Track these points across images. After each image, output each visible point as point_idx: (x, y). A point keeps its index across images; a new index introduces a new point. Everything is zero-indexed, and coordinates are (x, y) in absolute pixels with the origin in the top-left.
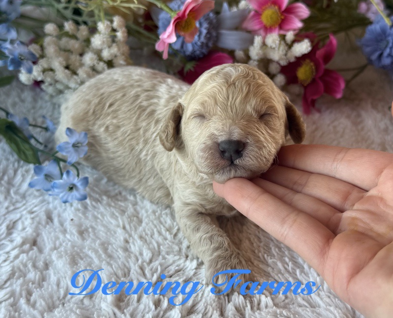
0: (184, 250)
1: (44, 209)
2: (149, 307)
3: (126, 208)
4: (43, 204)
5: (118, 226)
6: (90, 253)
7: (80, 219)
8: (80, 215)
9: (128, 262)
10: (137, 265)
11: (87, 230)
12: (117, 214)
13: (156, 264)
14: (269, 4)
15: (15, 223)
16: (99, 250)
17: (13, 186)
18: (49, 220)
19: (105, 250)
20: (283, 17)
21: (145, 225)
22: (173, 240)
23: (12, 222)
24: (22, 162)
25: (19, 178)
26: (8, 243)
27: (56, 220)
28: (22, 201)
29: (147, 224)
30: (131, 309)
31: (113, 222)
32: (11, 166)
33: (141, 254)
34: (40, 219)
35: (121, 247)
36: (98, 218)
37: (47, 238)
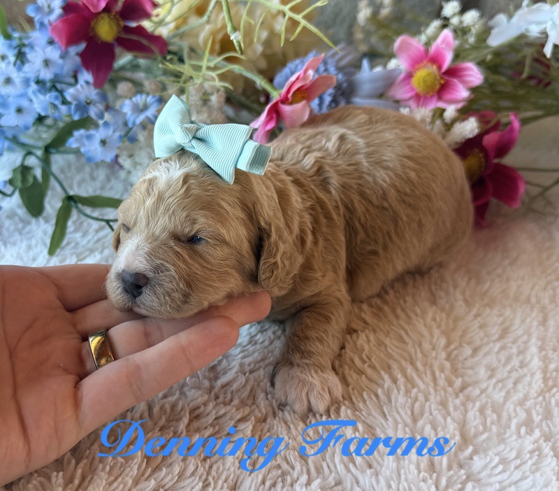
14: (425, 62)
20: (442, 82)
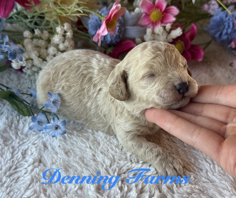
0: (129, 158)
1: (41, 141)
2: (117, 191)
3: (89, 137)
4: (39, 139)
5: (87, 147)
6: (74, 164)
7: (63, 145)
8: (63, 143)
9: (98, 167)
10: (103, 168)
11: (69, 151)
12: (85, 140)
13: (114, 167)
14: (154, 8)
15: (25, 151)
16: (80, 162)
17: (19, 130)
18: (45, 148)
19: (83, 162)
20: (163, 16)
21: (102, 145)
22: (121, 153)
23: (24, 151)
24: (21, 116)
25: (21, 125)
26: (25, 163)
27: (49, 147)
28: (26, 138)
29: (103, 145)
30: (107, 193)
31: (83, 145)
32: (15, 118)
33: (104, 162)
34: (40, 148)
35: (92, 159)
36: (74, 144)
37: (47, 158)
